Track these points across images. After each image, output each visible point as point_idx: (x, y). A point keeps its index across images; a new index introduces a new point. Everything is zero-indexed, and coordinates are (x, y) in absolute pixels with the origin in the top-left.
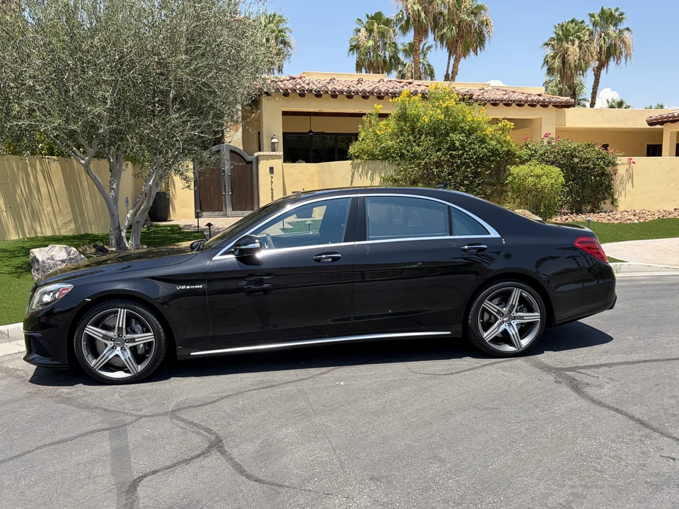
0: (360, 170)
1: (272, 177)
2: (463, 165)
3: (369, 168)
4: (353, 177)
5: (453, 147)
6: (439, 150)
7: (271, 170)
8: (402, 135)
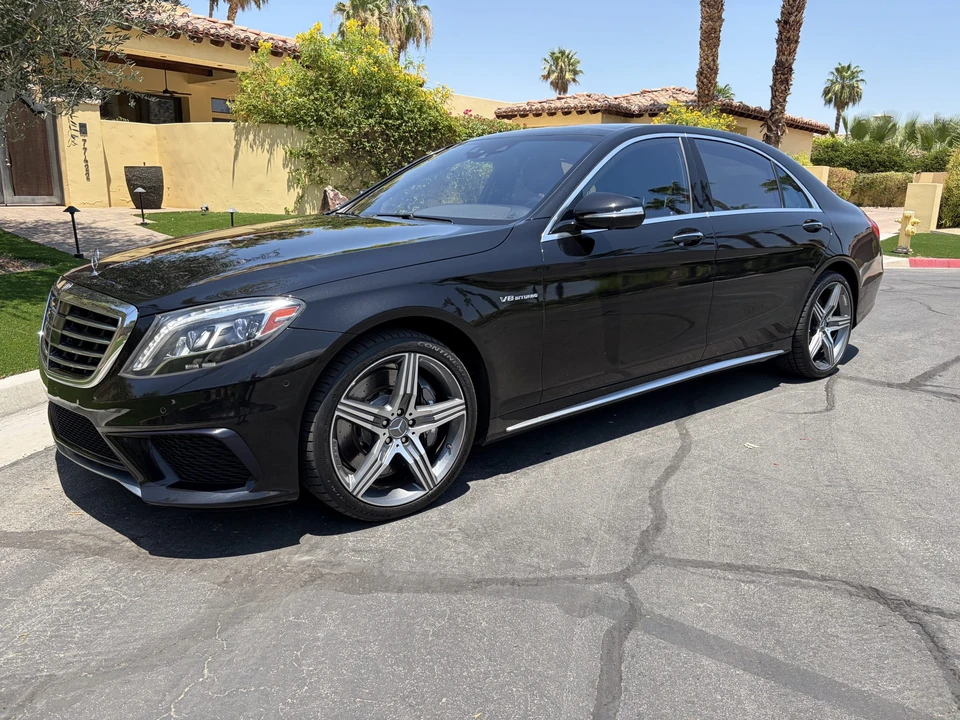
0: (251, 137)
1: (85, 141)
2: (401, 140)
3: (266, 136)
4: (237, 146)
5: (387, 115)
6: (371, 116)
7: (83, 128)
8: (317, 89)
